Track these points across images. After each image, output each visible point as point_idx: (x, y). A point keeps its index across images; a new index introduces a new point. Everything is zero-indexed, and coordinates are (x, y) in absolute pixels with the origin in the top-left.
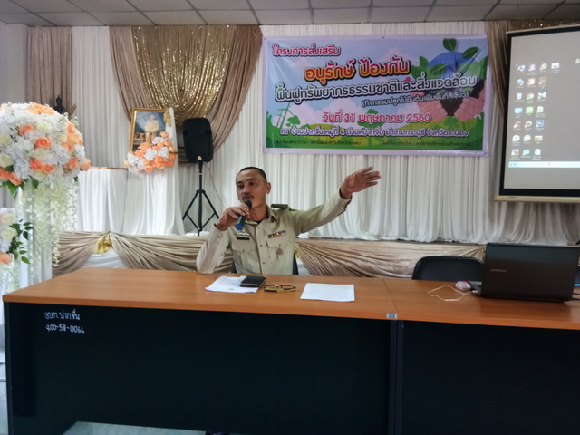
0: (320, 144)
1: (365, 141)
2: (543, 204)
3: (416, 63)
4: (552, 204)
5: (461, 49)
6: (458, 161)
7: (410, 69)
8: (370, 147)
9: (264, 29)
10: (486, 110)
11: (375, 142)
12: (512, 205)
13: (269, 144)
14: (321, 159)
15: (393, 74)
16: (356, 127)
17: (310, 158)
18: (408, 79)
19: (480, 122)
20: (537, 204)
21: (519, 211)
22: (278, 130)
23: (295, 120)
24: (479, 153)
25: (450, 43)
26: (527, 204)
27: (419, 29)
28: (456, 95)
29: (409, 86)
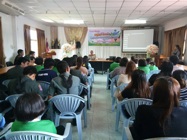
0: (97, 45)
1: (103, 45)
2: (129, 54)
3: (111, 33)
4: (130, 54)
5: (117, 31)
6: (117, 48)
7: (110, 34)
8: (104, 46)
9: (88, 28)
10: (121, 40)
11: (105, 45)
12: (124, 54)
13: (89, 45)
14: (97, 47)
15: (107, 35)
16: (102, 43)
17: (95, 47)
18: (109, 36)
19: (120, 42)
20: (128, 54)
21: (125, 55)
22: (90, 43)
23: (93, 42)
24: (119, 46)
25: (115, 30)
26: (126, 54)
27: (111, 28)
28: (116, 38)
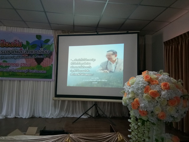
1: (1, 74)
3: (25, 43)
5: (43, 39)
6: (42, 83)
7: (22, 45)
11: (5, 74)
12: (63, 102)
15: (15, 47)
18: (21, 49)
19: (51, 68)
24: (50, 80)
25: (39, 37)
26: (69, 101)
28: (41, 57)
29: (21, 52)
